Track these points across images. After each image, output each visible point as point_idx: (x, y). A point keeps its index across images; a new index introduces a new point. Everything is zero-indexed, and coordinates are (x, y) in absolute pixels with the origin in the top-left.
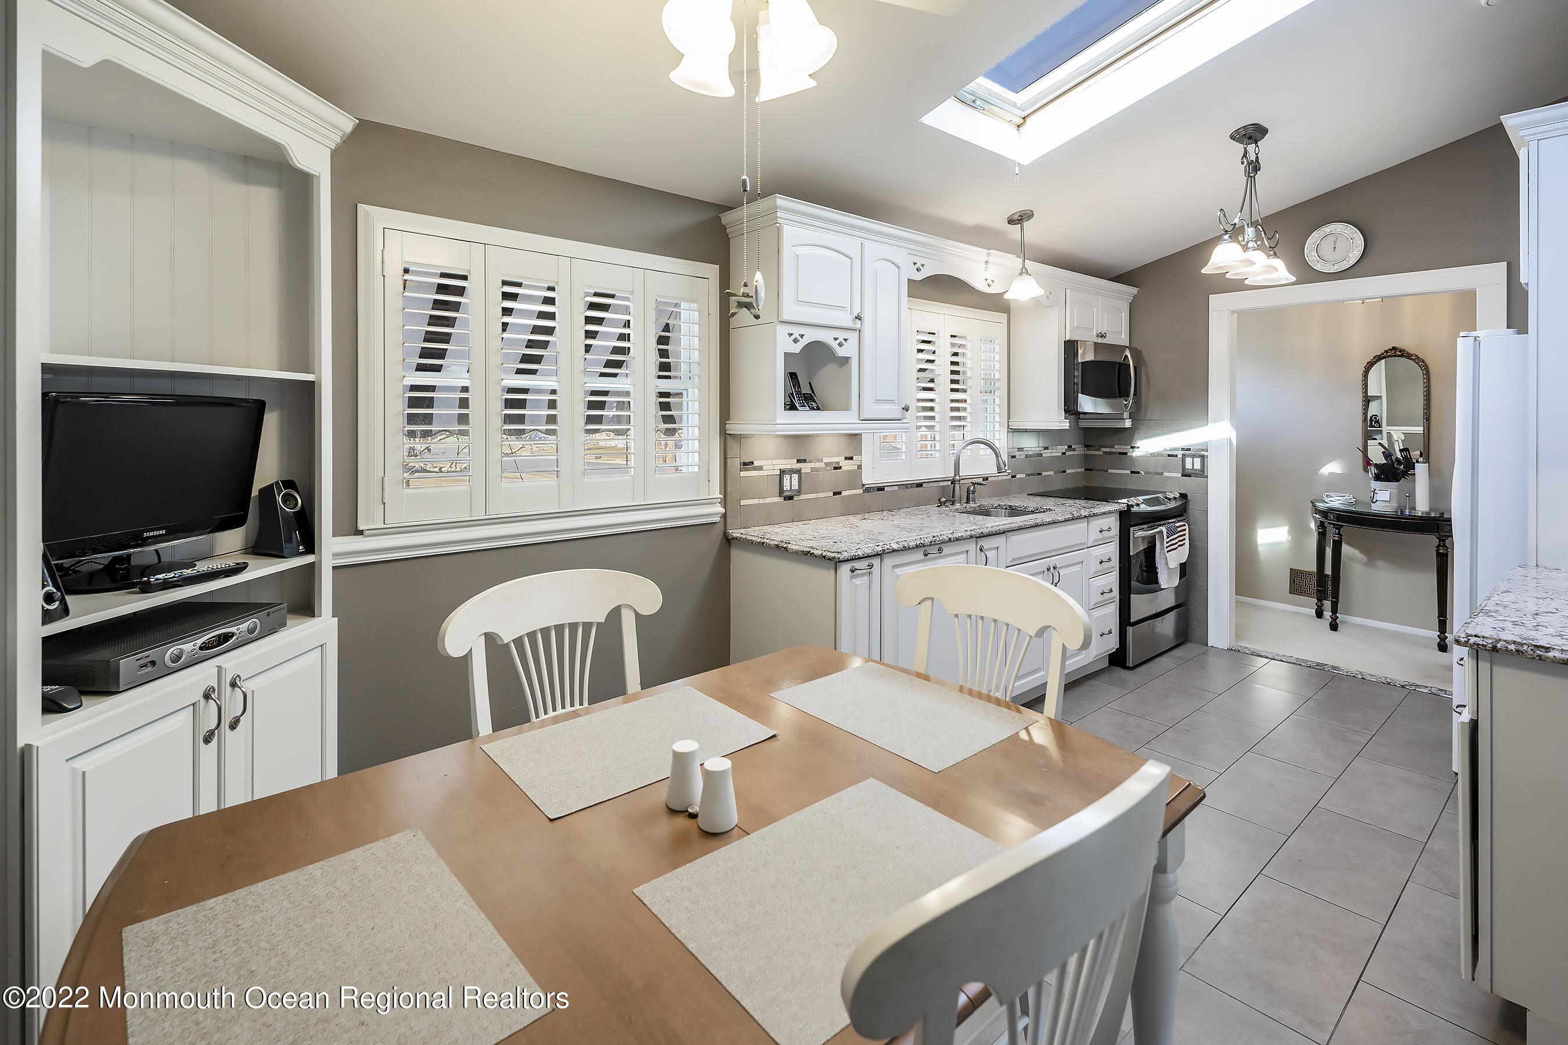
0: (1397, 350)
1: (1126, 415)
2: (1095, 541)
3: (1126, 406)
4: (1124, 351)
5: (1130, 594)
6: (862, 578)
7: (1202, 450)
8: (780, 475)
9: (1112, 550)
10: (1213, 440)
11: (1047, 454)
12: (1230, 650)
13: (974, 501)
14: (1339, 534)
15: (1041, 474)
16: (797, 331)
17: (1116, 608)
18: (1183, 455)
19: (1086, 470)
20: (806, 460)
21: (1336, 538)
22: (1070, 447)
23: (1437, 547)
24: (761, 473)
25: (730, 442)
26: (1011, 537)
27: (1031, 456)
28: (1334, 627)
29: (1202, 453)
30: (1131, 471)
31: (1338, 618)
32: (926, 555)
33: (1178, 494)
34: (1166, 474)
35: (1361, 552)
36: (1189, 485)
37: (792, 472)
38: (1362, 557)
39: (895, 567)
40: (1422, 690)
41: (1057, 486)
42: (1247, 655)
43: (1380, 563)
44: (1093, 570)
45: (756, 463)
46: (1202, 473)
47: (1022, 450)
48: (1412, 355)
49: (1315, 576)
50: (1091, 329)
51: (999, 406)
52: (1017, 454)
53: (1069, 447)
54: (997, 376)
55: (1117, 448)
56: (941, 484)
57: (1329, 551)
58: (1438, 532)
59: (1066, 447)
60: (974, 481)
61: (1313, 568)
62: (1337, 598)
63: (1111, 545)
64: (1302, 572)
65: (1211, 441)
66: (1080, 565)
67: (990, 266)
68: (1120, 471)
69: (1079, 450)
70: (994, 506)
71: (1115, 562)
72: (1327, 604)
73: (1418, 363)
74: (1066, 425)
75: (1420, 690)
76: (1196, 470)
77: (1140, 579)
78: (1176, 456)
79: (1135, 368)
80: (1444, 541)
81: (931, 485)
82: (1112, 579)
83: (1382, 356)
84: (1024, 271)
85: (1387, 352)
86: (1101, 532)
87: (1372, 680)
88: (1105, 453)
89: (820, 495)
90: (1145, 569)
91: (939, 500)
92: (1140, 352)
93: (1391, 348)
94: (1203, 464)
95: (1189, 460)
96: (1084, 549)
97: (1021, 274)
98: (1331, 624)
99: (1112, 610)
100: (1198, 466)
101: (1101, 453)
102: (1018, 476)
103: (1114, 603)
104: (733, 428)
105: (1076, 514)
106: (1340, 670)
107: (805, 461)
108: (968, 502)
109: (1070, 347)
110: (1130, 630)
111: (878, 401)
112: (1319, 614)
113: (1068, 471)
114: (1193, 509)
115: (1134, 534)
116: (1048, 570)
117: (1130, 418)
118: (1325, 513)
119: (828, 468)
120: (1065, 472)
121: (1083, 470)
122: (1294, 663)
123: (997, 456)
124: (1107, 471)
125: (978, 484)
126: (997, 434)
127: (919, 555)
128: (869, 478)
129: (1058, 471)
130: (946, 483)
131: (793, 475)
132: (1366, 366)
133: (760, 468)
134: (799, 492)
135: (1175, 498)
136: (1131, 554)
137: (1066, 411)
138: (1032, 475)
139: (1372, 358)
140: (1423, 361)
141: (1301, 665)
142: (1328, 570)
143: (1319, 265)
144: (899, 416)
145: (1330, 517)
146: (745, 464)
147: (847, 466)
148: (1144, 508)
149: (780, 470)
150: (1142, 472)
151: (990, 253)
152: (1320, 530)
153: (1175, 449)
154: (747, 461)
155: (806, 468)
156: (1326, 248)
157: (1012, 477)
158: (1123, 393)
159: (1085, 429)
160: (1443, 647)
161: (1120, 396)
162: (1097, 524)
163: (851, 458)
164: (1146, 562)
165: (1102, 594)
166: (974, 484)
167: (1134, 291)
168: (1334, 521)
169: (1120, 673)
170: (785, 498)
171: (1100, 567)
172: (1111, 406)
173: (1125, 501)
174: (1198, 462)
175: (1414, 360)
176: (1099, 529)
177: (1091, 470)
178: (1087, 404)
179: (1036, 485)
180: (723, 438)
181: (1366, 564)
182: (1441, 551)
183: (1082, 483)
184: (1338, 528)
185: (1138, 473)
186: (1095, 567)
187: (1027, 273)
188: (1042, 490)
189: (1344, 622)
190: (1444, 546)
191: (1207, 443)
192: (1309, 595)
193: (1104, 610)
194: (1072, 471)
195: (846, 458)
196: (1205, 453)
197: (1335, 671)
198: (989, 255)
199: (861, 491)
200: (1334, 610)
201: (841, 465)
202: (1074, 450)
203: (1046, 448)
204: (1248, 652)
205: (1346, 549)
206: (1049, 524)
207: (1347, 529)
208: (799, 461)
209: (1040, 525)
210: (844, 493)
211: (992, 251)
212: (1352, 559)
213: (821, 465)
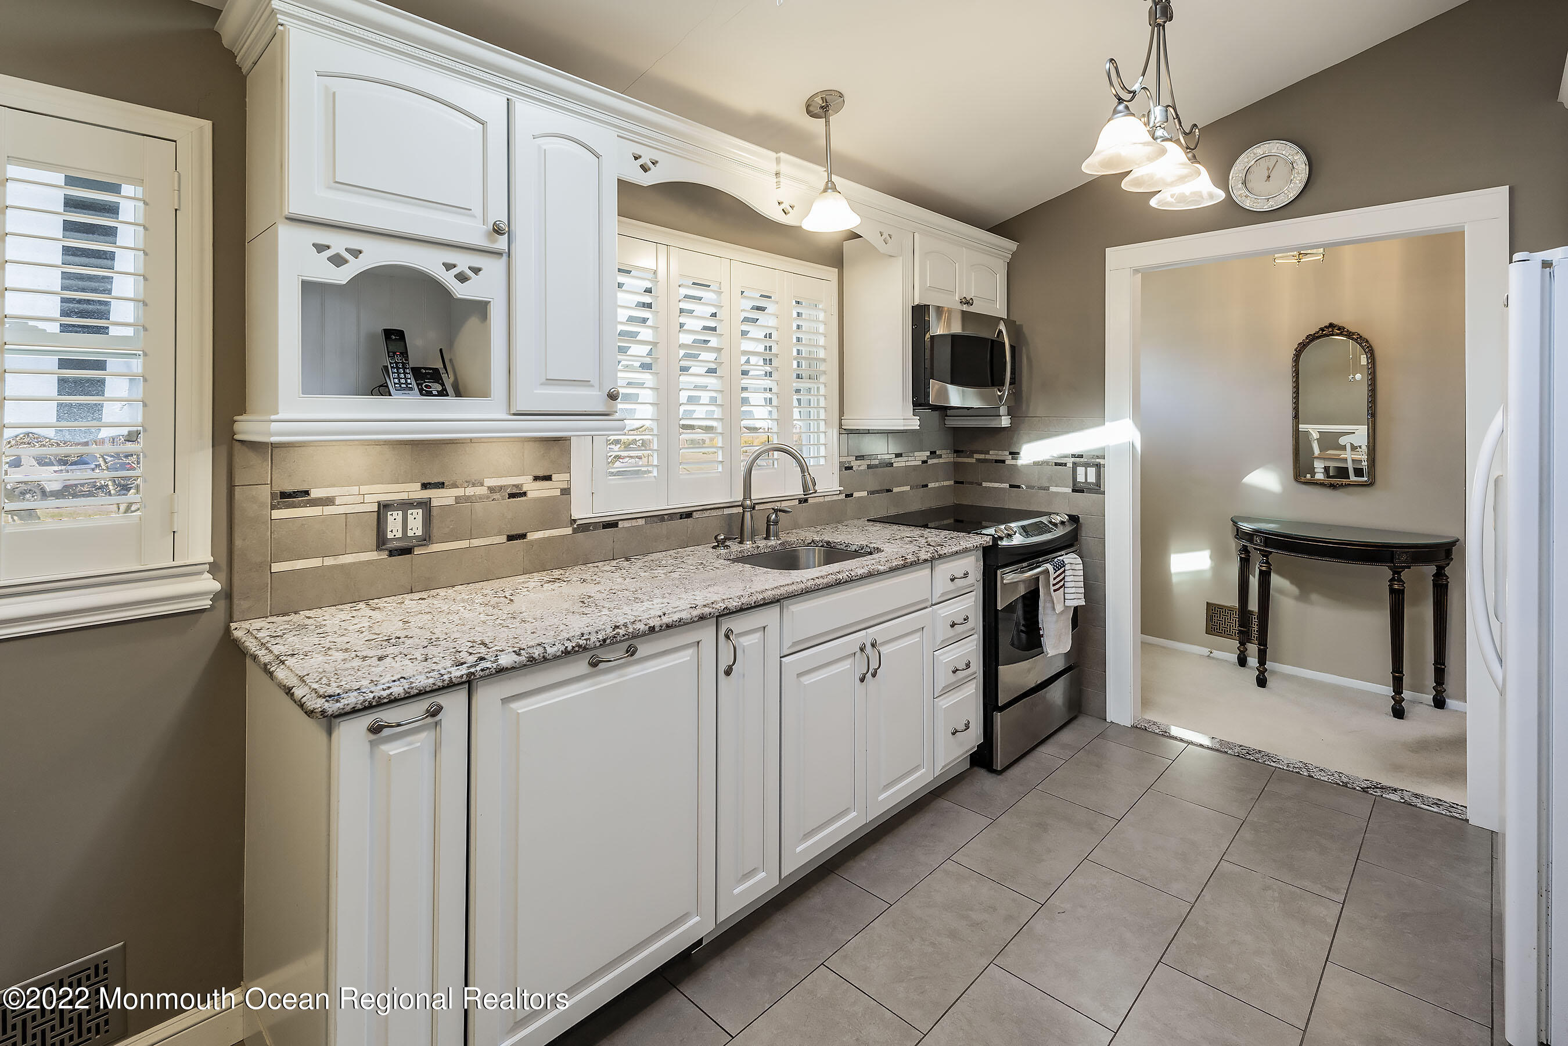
0: (1335, 326)
1: (1003, 410)
2: (943, 594)
3: (1001, 398)
4: (998, 324)
5: (997, 665)
6: (409, 739)
7: (1098, 457)
8: (378, 512)
9: (970, 604)
10: (1110, 445)
11: (899, 463)
12: (1135, 727)
13: (777, 535)
14: (1267, 562)
15: (891, 491)
16: (339, 243)
17: (976, 689)
18: (1074, 464)
19: (956, 482)
20: (443, 483)
21: (1264, 568)
22: (933, 453)
23: (1390, 581)
24: (329, 510)
25: (241, 456)
26: (790, 607)
27: (876, 466)
28: (1262, 682)
29: (1097, 460)
30: (1010, 485)
31: (1267, 670)
32: (594, 664)
33: (1067, 517)
34: (1053, 489)
35: (1292, 583)
36: (1081, 504)
37: (406, 506)
38: (1294, 589)
39: (505, 701)
40: (1392, 796)
41: (916, 504)
42: (1157, 736)
43: (1314, 597)
44: (940, 638)
45: (315, 493)
46: (1097, 488)
47: (862, 458)
48: (1354, 334)
49: (1236, 612)
50: (953, 292)
51: (825, 396)
52: (855, 464)
53: (931, 453)
54: (822, 354)
55: (993, 455)
56: (727, 511)
57: (1254, 582)
58: (1392, 562)
59: (928, 453)
60: (777, 506)
61: (1233, 602)
62: (1266, 645)
63: (970, 597)
64: (1220, 607)
65: (1108, 446)
66: (919, 634)
67: (782, 179)
68: (996, 485)
69: (947, 457)
70: (806, 543)
71: (976, 621)
72: (1253, 648)
73: (1360, 344)
74: (914, 424)
75: (1388, 796)
76: (1090, 483)
77: (1016, 642)
78: (1065, 465)
79: (1013, 348)
80: (1399, 573)
81: (707, 514)
82: (971, 648)
83: (1316, 335)
84: (830, 187)
85: (1322, 329)
86: (952, 580)
87: (1322, 778)
88: (978, 460)
89: (476, 542)
90: (1023, 628)
91: (716, 538)
92: (1021, 326)
93: (1327, 324)
94: (1099, 476)
95: (1080, 470)
96: (927, 608)
97: (825, 191)
98: (1258, 678)
99: (972, 691)
100: (1092, 479)
101: (974, 461)
102: (856, 495)
103: (975, 681)
104: (248, 428)
105: (911, 558)
106: (1278, 761)
107: (441, 485)
108: (767, 538)
109: (920, 314)
110: (998, 717)
111: (551, 382)
112: (1242, 662)
113: (930, 485)
114: (1087, 536)
115: (1002, 579)
116: (862, 650)
117: (1008, 415)
118: (1250, 536)
119: (497, 496)
120: (926, 486)
121: (952, 482)
122: (1217, 750)
123: (803, 471)
124: (981, 484)
125: (781, 511)
126: (822, 436)
127: (581, 666)
128: (581, 510)
129: (917, 486)
130: (735, 510)
131: (410, 512)
132: (1297, 348)
133: (329, 501)
134: (426, 539)
135: (1063, 523)
136: (999, 608)
137: (915, 404)
138: (878, 492)
139: (1305, 338)
140: (1367, 341)
141: (1226, 752)
142: (1253, 605)
143: (1248, 201)
144: (601, 408)
145: (1256, 541)
146: (284, 495)
147: (536, 491)
148: (1018, 540)
149: (379, 503)
150: (1023, 486)
151: (780, 158)
152: (1243, 556)
153: (1066, 457)
154: (289, 488)
155: (440, 498)
156: (1257, 181)
157: (847, 496)
158: (996, 381)
159: (955, 430)
160: (1399, 713)
161: (993, 385)
162: (945, 569)
163: (548, 478)
164: (1025, 619)
165: (954, 672)
166: (776, 511)
167: (1013, 246)
168: (1260, 545)
169: (985, 781)
170: (390, 551)
171: (951, 632)
172: (983, 398)
173: (991, 531)
174: (1092, 471)
175: (1356, 340)
176: (949, 576)
177: (962, 483)
178: (956, 396)
179: (883, 506)
180: (223, 450)
181: (1298, 599)
182: (1396, 587)
183: (950, 501)
184: (1266, 554)
185: (1019, 487)
186: (944, 632)
187: (834, 189)
188: (893, 512)
189: (1273, 672)
190: (1400, 580)
191: (1103, 449)
192: (1229, 636)
193: (959, 693)
194: (937, 484)
195: (536, 478)
196: (1101, 461)
197: (1272, 764)
198: (778, 161)
199: (569, 531)
200: (1262, 661)
201: (524, 489)
202: (940, 456)
203: (898, 455)
204: (1157, 731)
205: (1276, 580)
206: (862, 578)
207: (1277, 556)
208: (425, 486)
209: (844, 582)
210: (532, 536)
211: (782, 155)
212: (1281, 592)
213: (482, 491)
